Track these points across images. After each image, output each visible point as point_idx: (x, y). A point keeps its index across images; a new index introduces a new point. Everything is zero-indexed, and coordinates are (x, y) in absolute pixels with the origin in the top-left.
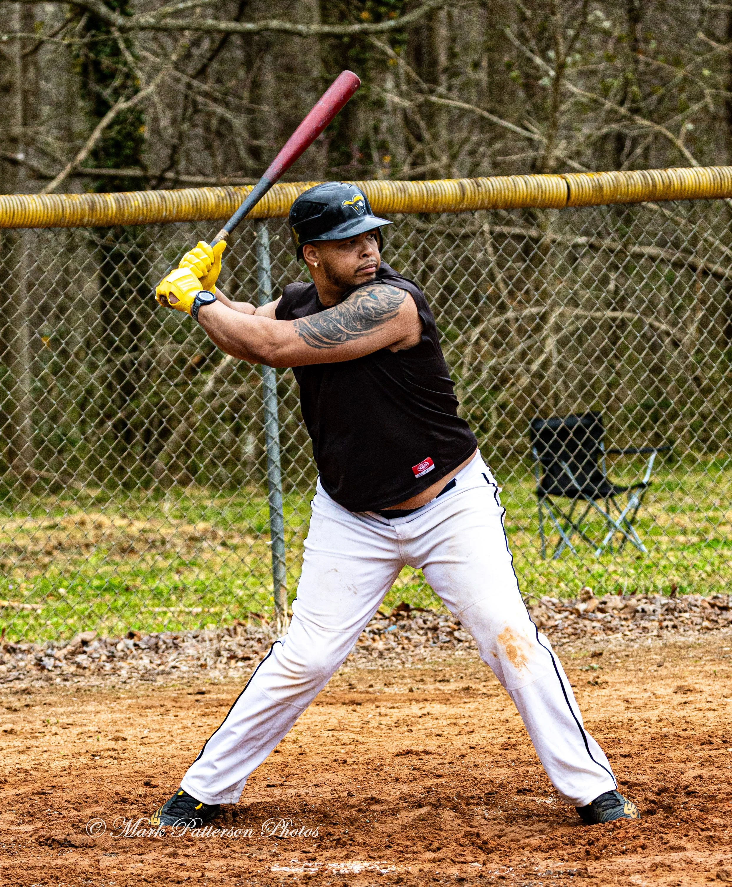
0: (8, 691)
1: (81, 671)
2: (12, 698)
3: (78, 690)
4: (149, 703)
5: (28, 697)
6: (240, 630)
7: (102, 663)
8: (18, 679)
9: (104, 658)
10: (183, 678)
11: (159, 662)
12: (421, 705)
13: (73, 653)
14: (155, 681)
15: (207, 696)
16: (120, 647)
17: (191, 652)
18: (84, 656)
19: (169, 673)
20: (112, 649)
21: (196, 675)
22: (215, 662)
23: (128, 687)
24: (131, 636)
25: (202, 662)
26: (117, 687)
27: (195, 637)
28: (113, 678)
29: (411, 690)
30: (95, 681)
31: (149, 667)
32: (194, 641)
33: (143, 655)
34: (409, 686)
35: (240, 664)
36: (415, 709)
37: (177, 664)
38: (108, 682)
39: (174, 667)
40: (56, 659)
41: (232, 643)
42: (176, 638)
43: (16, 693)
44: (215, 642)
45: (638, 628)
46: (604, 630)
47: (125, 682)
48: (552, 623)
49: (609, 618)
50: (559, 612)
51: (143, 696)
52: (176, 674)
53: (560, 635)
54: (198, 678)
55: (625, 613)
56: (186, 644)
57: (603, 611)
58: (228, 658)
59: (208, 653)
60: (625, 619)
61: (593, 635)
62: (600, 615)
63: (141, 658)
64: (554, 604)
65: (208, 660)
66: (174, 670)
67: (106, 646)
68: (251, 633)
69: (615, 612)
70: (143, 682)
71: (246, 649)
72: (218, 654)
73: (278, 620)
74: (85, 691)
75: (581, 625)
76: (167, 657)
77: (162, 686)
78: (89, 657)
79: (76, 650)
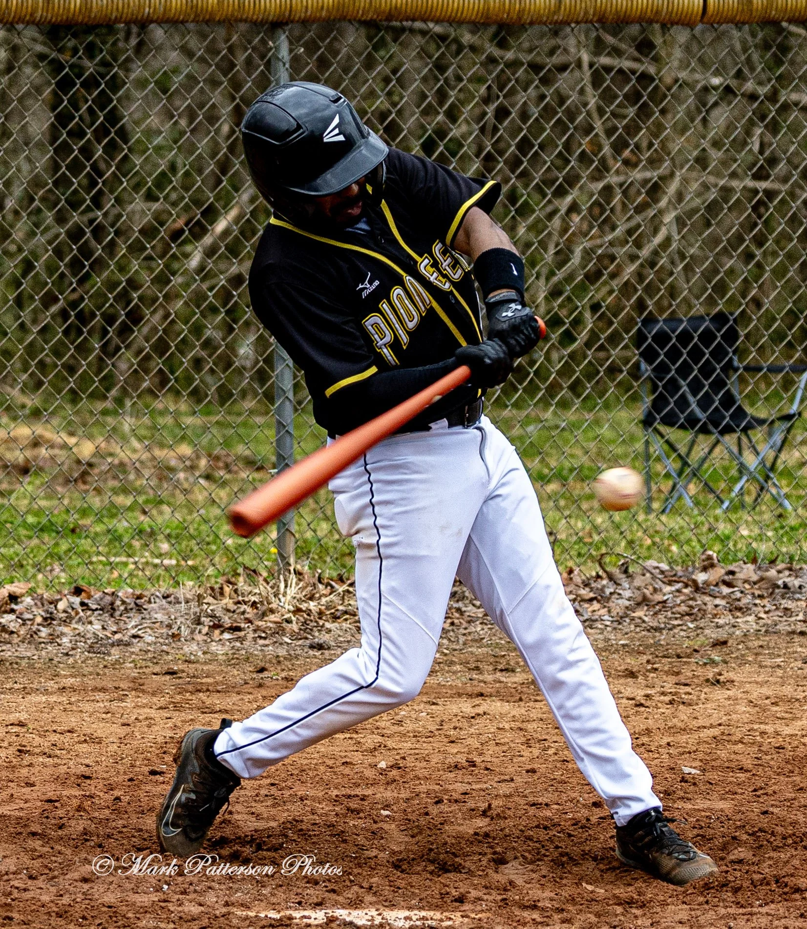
4: (99, 683)
6: (227, 589)
7: (35, 627)
9: (39, 620)
10: (147, 652)
11: (114, 629)
12: (475, 702)
14: (109, 654)
15: (179, 677)
16: (61, 606)
17: (159, 616)
18: (12, 617)
19: (128, 644)
20: (51, 608)
21: (165, 648)
22: (193, 632)
23: (71, 661)
24: (78, 591)
25: (174, 630)
26: (56, 659)
27: (166, 597)
28: (50, 648)
30: (25, 651)
31: (101, 634)
32: (164, 602)
33: (92, 619)
35: (227, 636)
36: (467, 707)
37: (140, 632)
38: (43, 653)
39: (134, 636)
41: (216, 606)
42: (139, 597)
44: (192, 604)
45: (777, 609)
46: (730, 611)
47: (67, 654)
48: (659, 597)
49: (738, 595)
50: (670, 583)
51: (91, 674)
52: (137, 646)
53: (669, 614)
54: (168, 653)
55: (760, 589)
56: (153, 605)
57: (729, 585)
58: (210, 627)
59: (183, 620)
60: (761, 597)
61: (715, 616)
62: (726, 590)
63: (90, 623)
64: (662, 572)
65: (183, 629)
66: (135, 641)
67: (43, 605)
68: (243, 595)
69: (747, 586)
70: (92, 655)
71: (235, 616)
72: (197, 621)
73: (282, 578)
74: (11, 664)
75: (699, 602)
76: (125, 623)
77: (117, 662)
78: (18, 617)
79: (2, 607)
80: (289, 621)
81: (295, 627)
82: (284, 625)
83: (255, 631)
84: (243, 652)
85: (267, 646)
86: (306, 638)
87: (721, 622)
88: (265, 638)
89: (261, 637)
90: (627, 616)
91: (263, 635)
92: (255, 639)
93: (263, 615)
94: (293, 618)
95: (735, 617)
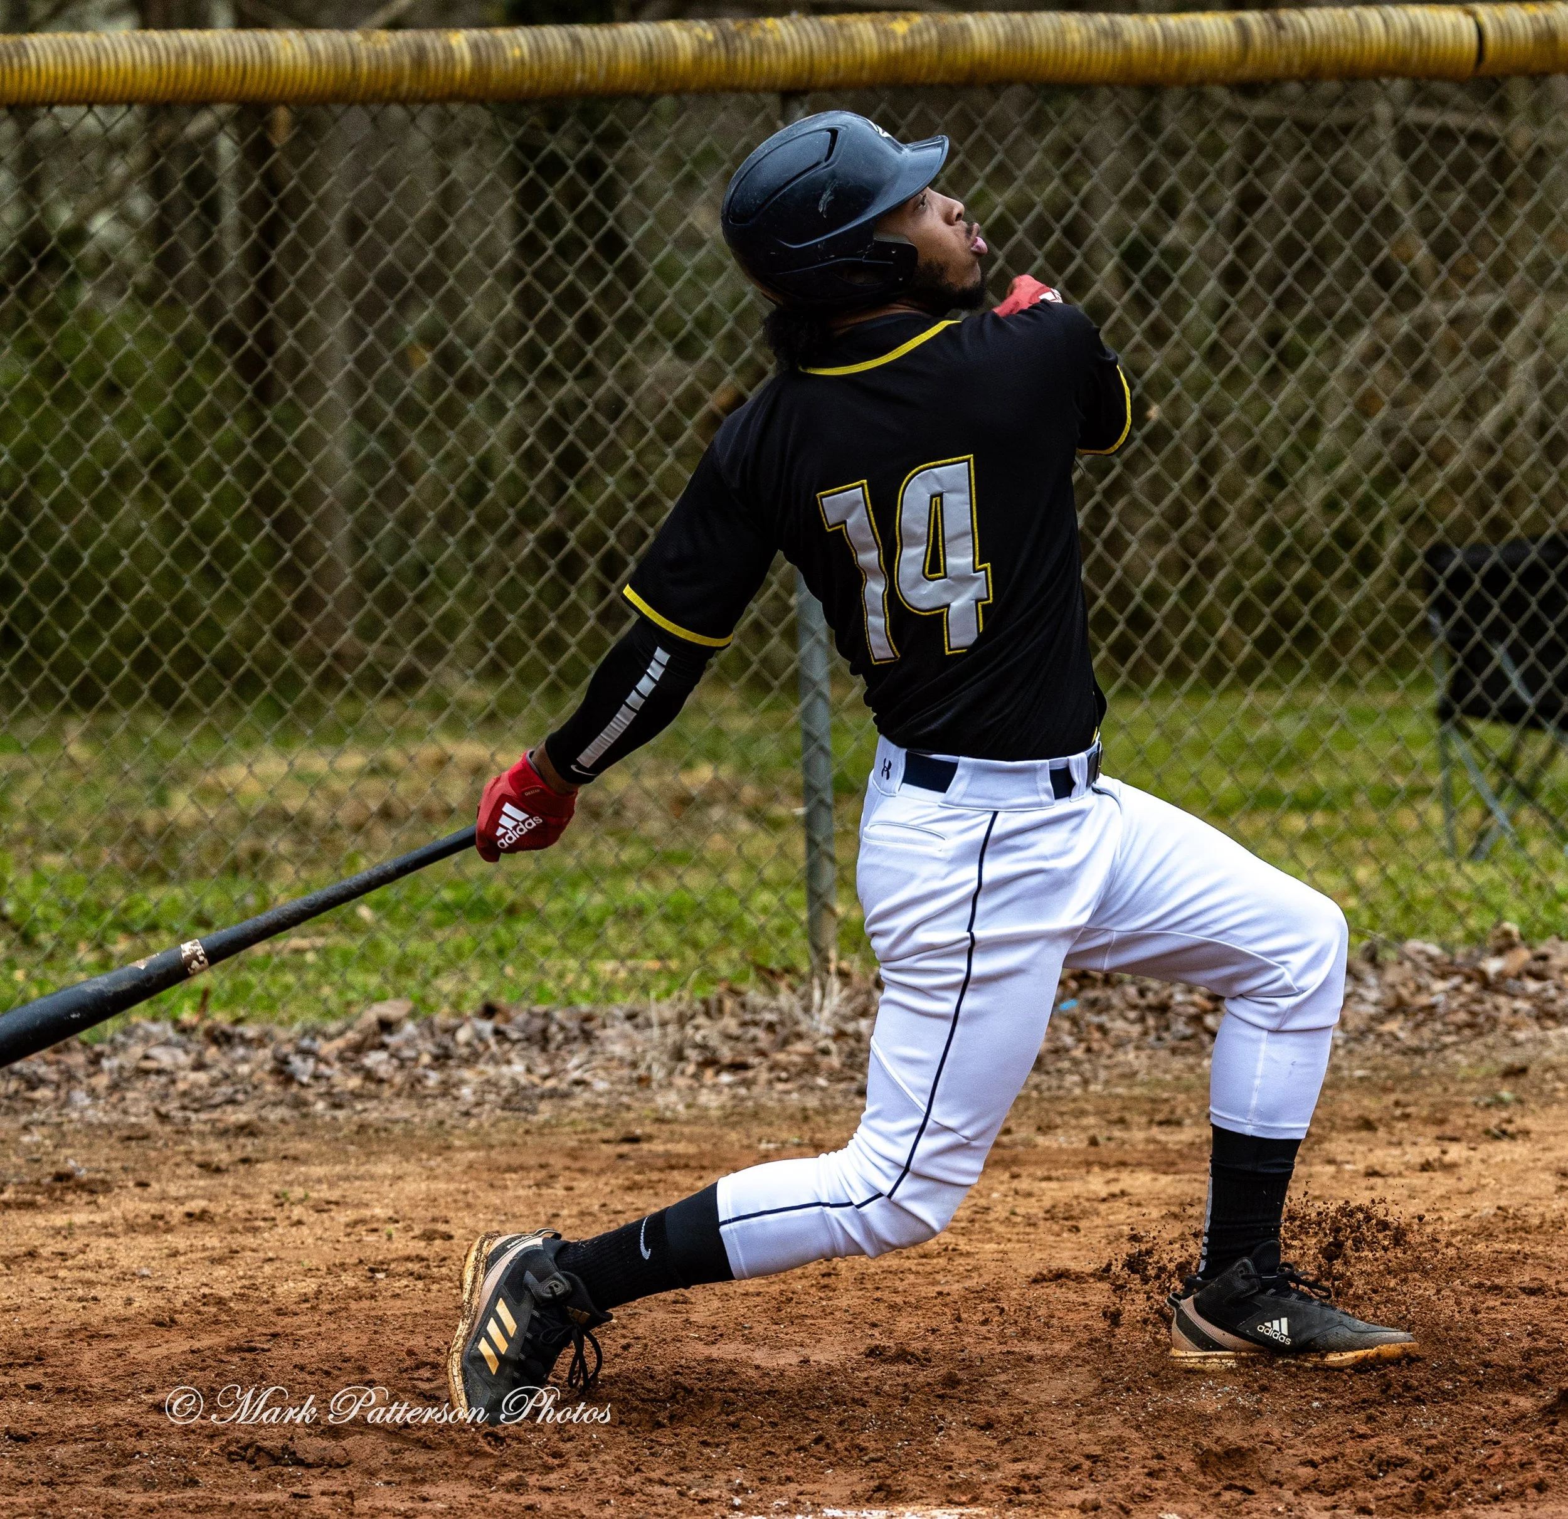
0: (207, 1128)
1: (372, 1087)
2: (213, 1145)
3: (362, 1128)
4: (515, 1159)
5: (248, 1142)
6: (729, 1004)
7: (419, 1071)
8: (232, 1101)
9: (426, 1059)
10: (596, 1106)
11: (545, 1070)
12: (1111, 1174)
13: (359, 1048)
14: (535, 1111)
15: (645, 1146)
16: (463, 1035)
17: (618, 1049)
18: (382, 1055)
19: (566, 1095)
20: (446, 1040)
21: (625, 1099)
22: (670, 1073)
23: (473, 1123)
24: (489, 1011)
25: (642, 1071)
26: (449, 1123)
27: (631, 1017)
28: (441, 1104)
29: (1094, 1142)
30: (401, 1109)
31: (523, 1080)
32: (628, 1027)
33: (513, 1055)
34: (1091, 1132)
35: (726, 1078)
36: (1097, 1184)
37: (587, 1076)
38: (430, 1113)
39: (578, 1083)
40: (319, 1059)
41: (707, 1031)
42: (588, 1018)
43: (224, 1133)
44: (671, 1029)
46: (1538, 1018)
47: (467, 1114)
48: (1424, 1000)
49: (1552, 993)
50: (1443, 976)
51: (503, 1144)
52: (582, 1097)
53: (1439, 1026)
54: (628, 1108)
56: (609, 1031)
57: (1539, 976)
58: (698, 1064)
59: (655, 1053)
61: (1511, 1027)
62: (1532, 986)
63: (509, 1062)
64: (1431, 959)
65: (655, 1067)
66: (578, 1090)
67: (433, 1034)
68: (755, 1011)
70: (508, 1114)
71: (740, 1046)
72: (678, 1055)
73: (816, 982)
74: (377, 1131)
75: (1488, 1006)
76: (564, 1061)
77: (547, 1124)
78: (392, 1056)
79: (365, 1040)
80: (825, 1052)
81: (835, 1061)
82: (819, 1058)
83: (771, 1069)
84: (750, 1104)
85: (788, 1092)
86: (853, 1079)
87: (1520, 1036)
88: (786, 1081)
89: (780, 1080)
90: (1370, 1030)
91: (784, 1075)
92: (770, 1082)
93: (785, 1043)
94: (833, 1047)
95: (1544, 1028)
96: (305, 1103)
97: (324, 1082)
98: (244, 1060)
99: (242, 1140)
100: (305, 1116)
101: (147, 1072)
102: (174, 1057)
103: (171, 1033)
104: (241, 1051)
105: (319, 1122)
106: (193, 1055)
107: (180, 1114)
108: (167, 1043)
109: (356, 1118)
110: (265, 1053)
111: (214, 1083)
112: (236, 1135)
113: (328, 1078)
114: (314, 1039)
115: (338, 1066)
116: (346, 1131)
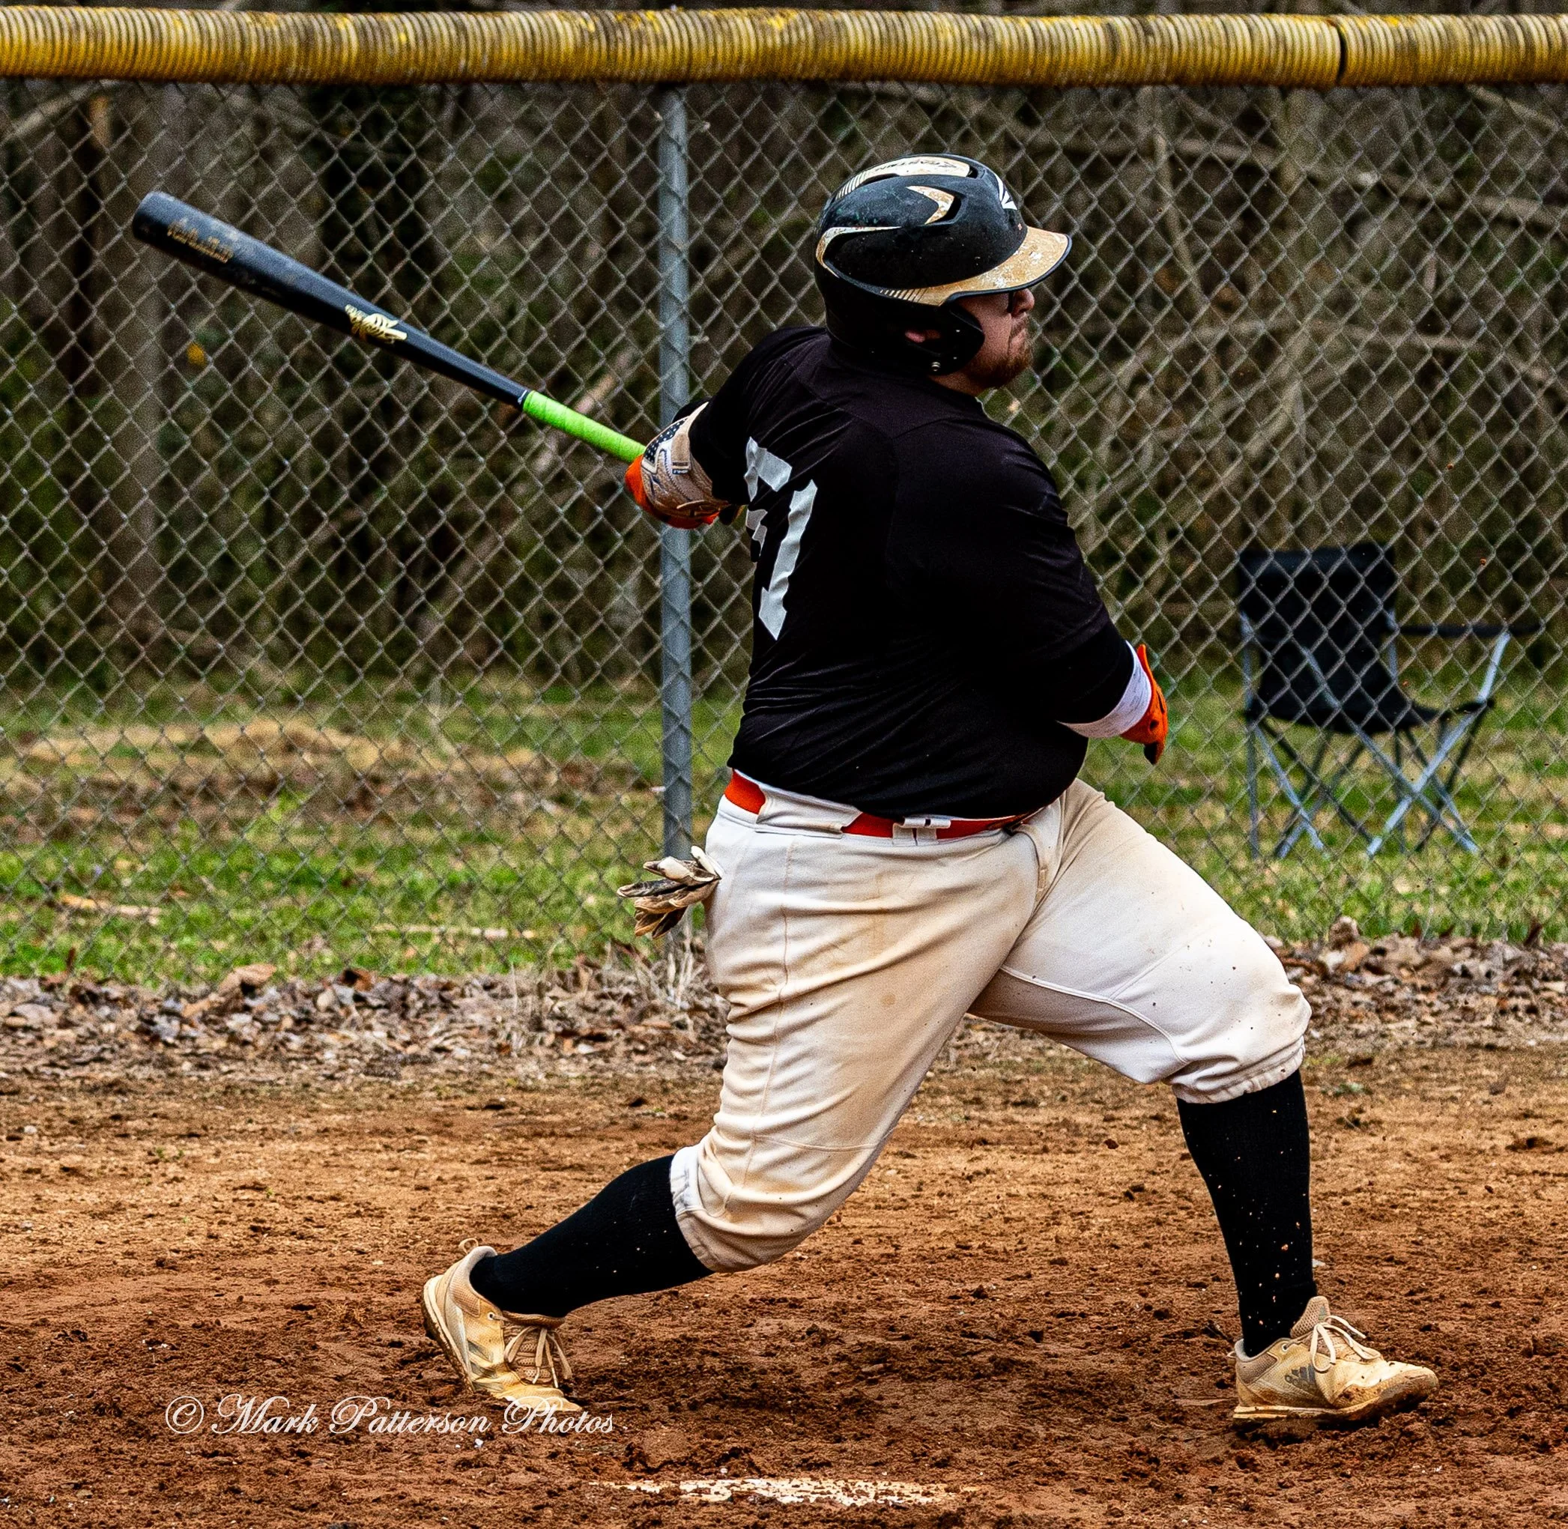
0: (77, 1085)
1: (237, 1048)
2: (83, 1101)
3: (229, 1089)
4: (382, 1124)
5: (118, 1099)
6: (585, 976)
7: (282, 1035)
8: (99, 1059)
9: (288, 1023)
10: (457, 1073)
11: (407, 1037)
13: (223, 1011)
14: (398, 1077)
16: (323, 1000)
17: (478, 1018)
18: (246, 1018)
19: (428, 1062)
20: (308, 1005)
21: (486, 1067)
22: (530, 1042)
23: (337, 1087)
24: (350, 978)
25: (502, 1039)
26: (315, 1085)
27: (488, 987)
28: (304, 1067)
30: (266, 1072)
31: (385, 1046)
32: (485, 995)
33: (373, 1021)
34: (949, 1111)
35: (584, 1049)
37: (447, 1044)
38: (294, 1075)
39: (438, 1049)
40: (184, 1021)
41: (567, 1002)
42: (447, 987)
43: (93, 1090)
44: (530, 999)
45: (1452, 1008)
46: (1378, 1011)
47: (331, 1077)
49: (1391, 987)
51: (368, 1108)
52: (442, 1065)
54: (490, 1076)
55: (1425, 976)
56: (468, 1000)
57: (1377, 970)
58: (557, 1034)
59: (515, 1023)
60: (1426, 990)
61: (1352, 1019)
62: (1370, 979)
63: (369, 1028)
65: (515, 1037)
66: (438, 1056)
67: (294, 999)
68: (610, 984)
69: (1404, 972)
70: (370, 1078)
71: (598, 1017)
72: (537, 1025)
73: (671, 957)
74: (243, 1092)
75: (1329, 998)
76: (424, 1028)
77: (410, 1089)
78: (255, 1019)
79: (229, 1002)
80: (681, 1026)
81: (691, 1035)
82: (675, 1031)
83: (628, 1041)
84: (610, 1075)
85: (646, 1064)
86: (709, 1053)
87: (1363, 1028)
88: (644, 1053)
89: (637, 1052)
91: (642, 1047)
92: (628, 1055)
93: (642, 1016)
94: (689, 1022)
95: (1383, 1021)
96: (171, 1063)
97: (188, 1043)
98: (109, 1019)
99: (111, 1098)
100: (172, 1075)
101: (14, 1029)
102: (41, 1014)
103: (38, 991)
104: (106, 1010)
105: (185, 1082)
106: (59, 1014)
107: (49, 1070)
108: (33, 1001)
109: (222, 1079)
110: (130, 1013)
111: (81, 1041)
112: (106, 1093)
113: (193, 1039)
114: (177, 1000)
115: (202, 1027)
116: (213, 1092)
